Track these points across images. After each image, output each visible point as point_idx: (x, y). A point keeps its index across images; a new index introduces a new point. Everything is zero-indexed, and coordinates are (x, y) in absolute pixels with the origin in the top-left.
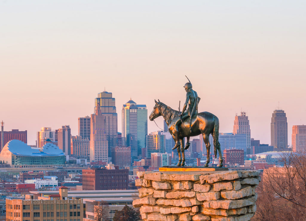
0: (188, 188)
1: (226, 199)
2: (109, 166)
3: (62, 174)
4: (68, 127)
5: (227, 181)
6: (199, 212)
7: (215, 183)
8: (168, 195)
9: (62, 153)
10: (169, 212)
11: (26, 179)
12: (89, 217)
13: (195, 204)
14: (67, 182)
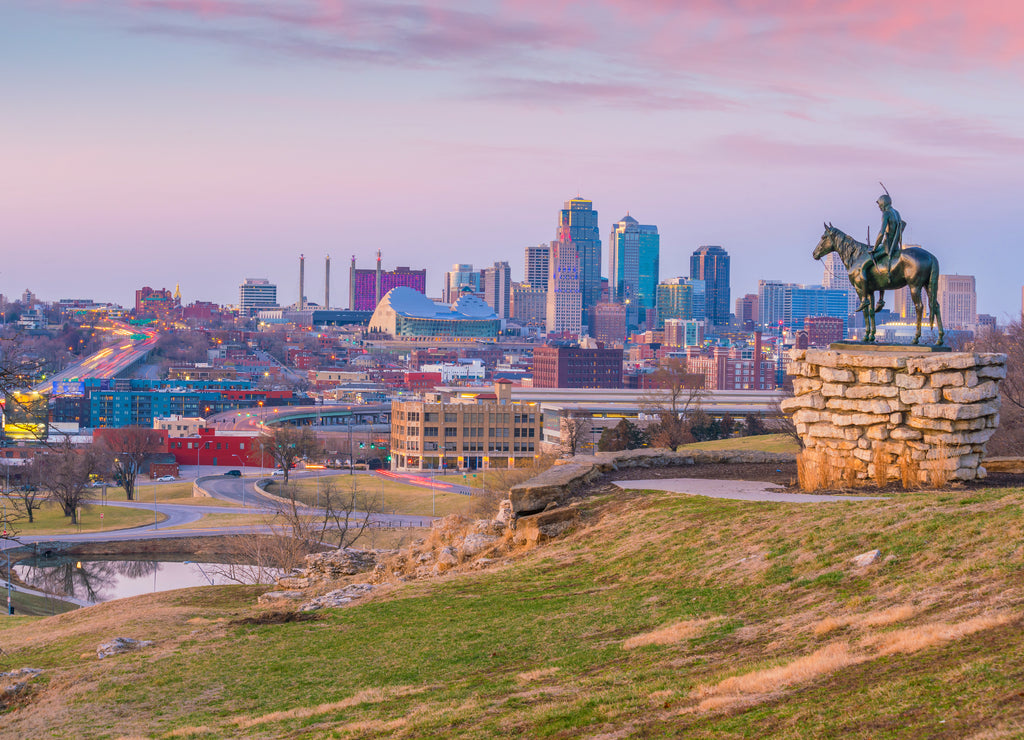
0: (885, 381)
1: (952, 402)
2: (585, 343)
3: (494, 356)
4: (506, 264)
5: (954, 370)
6: (903, 424)
7: (933, 372)
8: (850, 392)
9: (494, 315)
10: (850, 423)
11: (423, 363)
12: (549, 440)
13: (897, 409)
14: (504, 370)
